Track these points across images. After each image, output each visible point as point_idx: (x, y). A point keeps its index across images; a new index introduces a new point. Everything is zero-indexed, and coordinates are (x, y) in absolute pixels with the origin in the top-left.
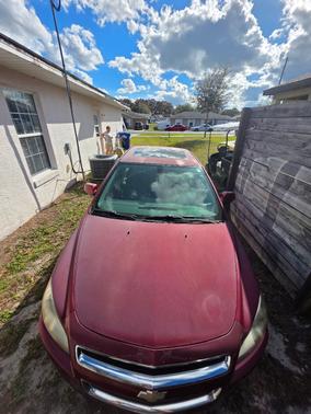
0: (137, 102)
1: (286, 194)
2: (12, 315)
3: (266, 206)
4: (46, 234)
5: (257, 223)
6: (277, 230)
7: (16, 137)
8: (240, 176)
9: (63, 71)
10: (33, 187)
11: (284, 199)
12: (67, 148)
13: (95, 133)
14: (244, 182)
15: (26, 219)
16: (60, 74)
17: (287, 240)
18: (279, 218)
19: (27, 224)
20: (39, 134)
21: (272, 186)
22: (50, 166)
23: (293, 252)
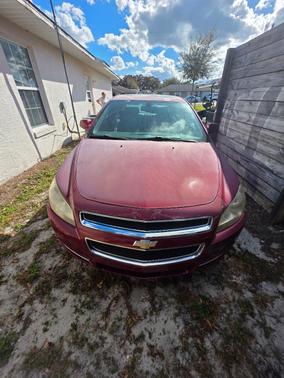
0: (126, 78)
1: (267, 120)
2: (23, 227)
3: (247, 138)
4: (49, 176)
5: (239, 158)
6: (257, 157)
7: (16, 88)
8: (224, 120)
9: (55, 24)
10: (34, 137)
11: (265, 126)
12: (62, 106)
13: (87, 98)
14: (227, 124)
15: (30, 166)
16: (51, 25)
17: (267, 164)
18: (259, 145)
19: (31, 169)
20: (36, 89)
21: (253, 117)
22: (47, 122)
23: (272, 172)
